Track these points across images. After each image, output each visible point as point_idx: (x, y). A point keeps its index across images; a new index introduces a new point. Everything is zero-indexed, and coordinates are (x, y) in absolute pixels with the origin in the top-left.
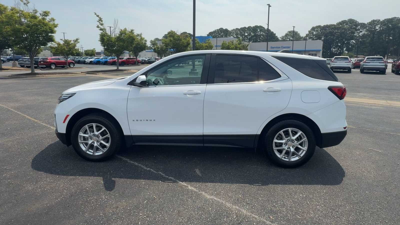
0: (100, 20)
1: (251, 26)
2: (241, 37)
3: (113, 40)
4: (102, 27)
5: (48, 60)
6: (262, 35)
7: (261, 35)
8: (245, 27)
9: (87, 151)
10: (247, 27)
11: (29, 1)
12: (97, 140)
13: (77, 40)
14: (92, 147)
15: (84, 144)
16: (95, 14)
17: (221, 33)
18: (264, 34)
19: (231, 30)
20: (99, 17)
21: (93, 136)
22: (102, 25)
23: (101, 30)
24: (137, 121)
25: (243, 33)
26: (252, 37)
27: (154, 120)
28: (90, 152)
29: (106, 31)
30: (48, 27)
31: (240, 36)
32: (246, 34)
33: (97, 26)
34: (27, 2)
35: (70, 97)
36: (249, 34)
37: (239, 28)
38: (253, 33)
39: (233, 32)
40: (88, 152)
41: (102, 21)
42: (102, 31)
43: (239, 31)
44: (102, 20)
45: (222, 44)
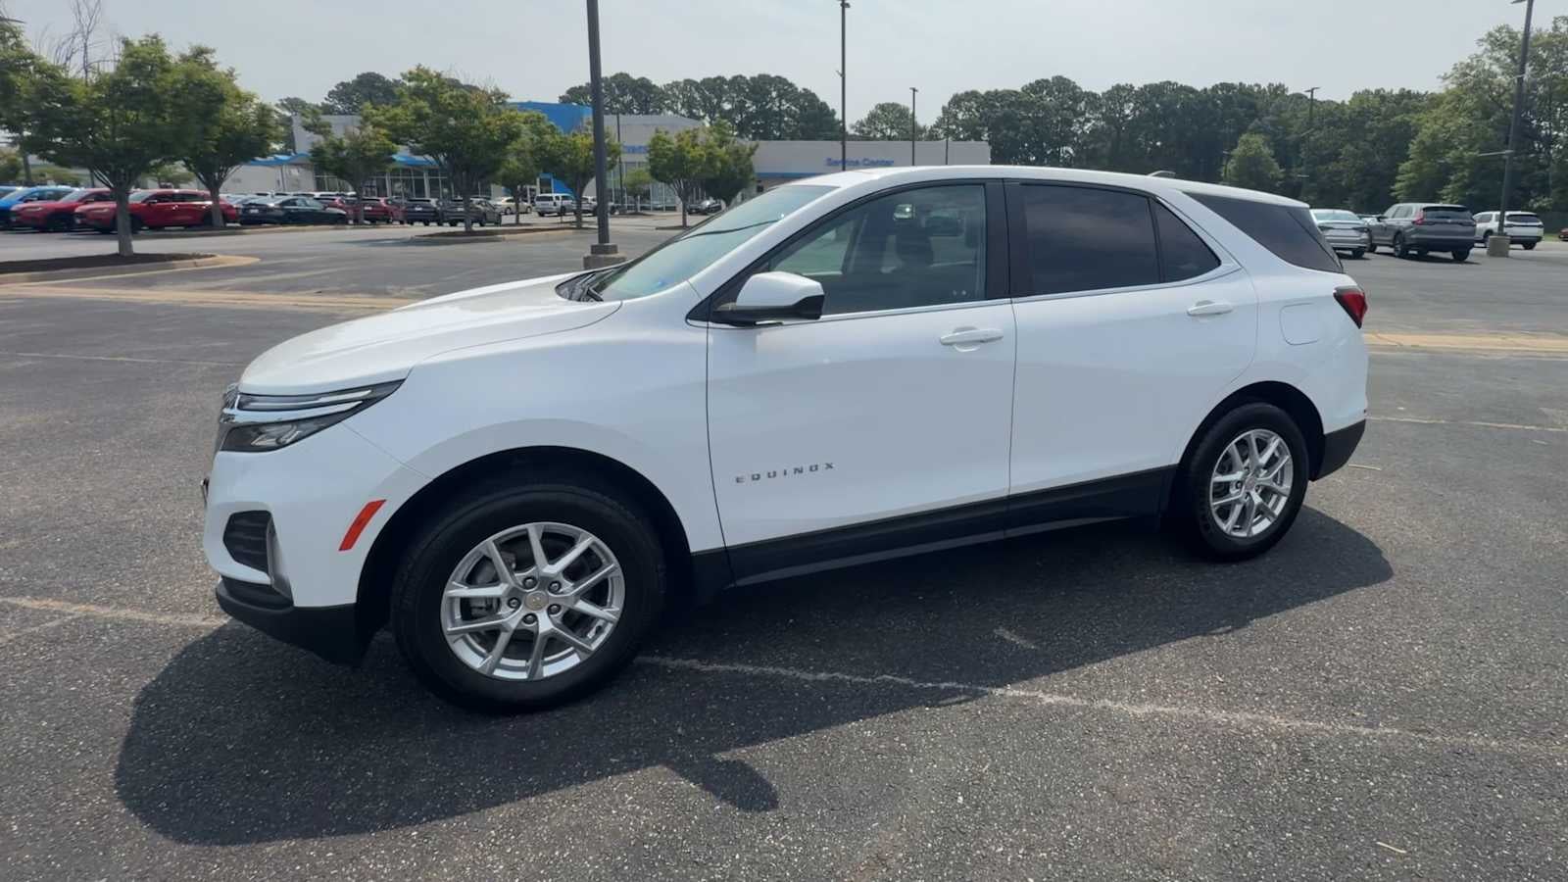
1: (744, 75)
2: (707, 118)
6: (788, 112)
7: (783, 111)
8: (719, 78)
9: (493, 671)
10: (728, 77)
12: (551, 603)
14: (523, 643)
15: (468, 636)
17: (623, 94)
18: (793, 108)
19: (666, 83)
21: (528, 589)
24: (753, 479)
25: (715, 101)
26: (751, 117)
27: (829, 466)
28: (513, 671)
31: (702, 114)
32: (727, 106)
35: (367, 403)
36: (740, 108)
37: (699, 80)
38: (755, 102)
39: (674, 94)
40: (498, 673)
43: (696, 89)
45: (653, 140)
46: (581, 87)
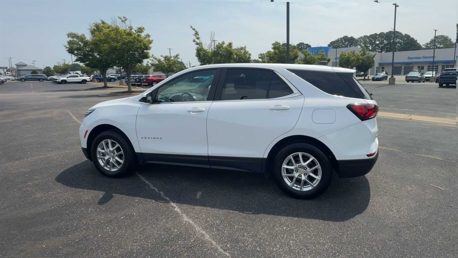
0: (197, 34)
1: (384, 32)
2: (371, 47)
3: (210, 54)
4: (198, 41)
5: (150, 78)
6: (399, 42)
7: (397, 42)
8: (375, 34)
10: (378, 33)
11: (127, 18)
13: (177, 56)
16: (191, 28)
17: (345, 42)
18: (401, 41)
19: (358, 37)
20: (196, 30)
22: (198, 38)
23: (197, 44)
25: (373, 41)
26: (385, 45)
29: (203, 45)
30: (142, 44)
31: (369, 45)
32: (378, 42)
33: (193, 40)
34: (125, 19)
36: (382, 43)
37: (369, 35)
38: (387, 40)
39: (361, 40)
41: (198, 35)
42: (198, 46)
43: (368, 38)
44: (198, 33)
45: (341, 55)
46: (334, 41)
